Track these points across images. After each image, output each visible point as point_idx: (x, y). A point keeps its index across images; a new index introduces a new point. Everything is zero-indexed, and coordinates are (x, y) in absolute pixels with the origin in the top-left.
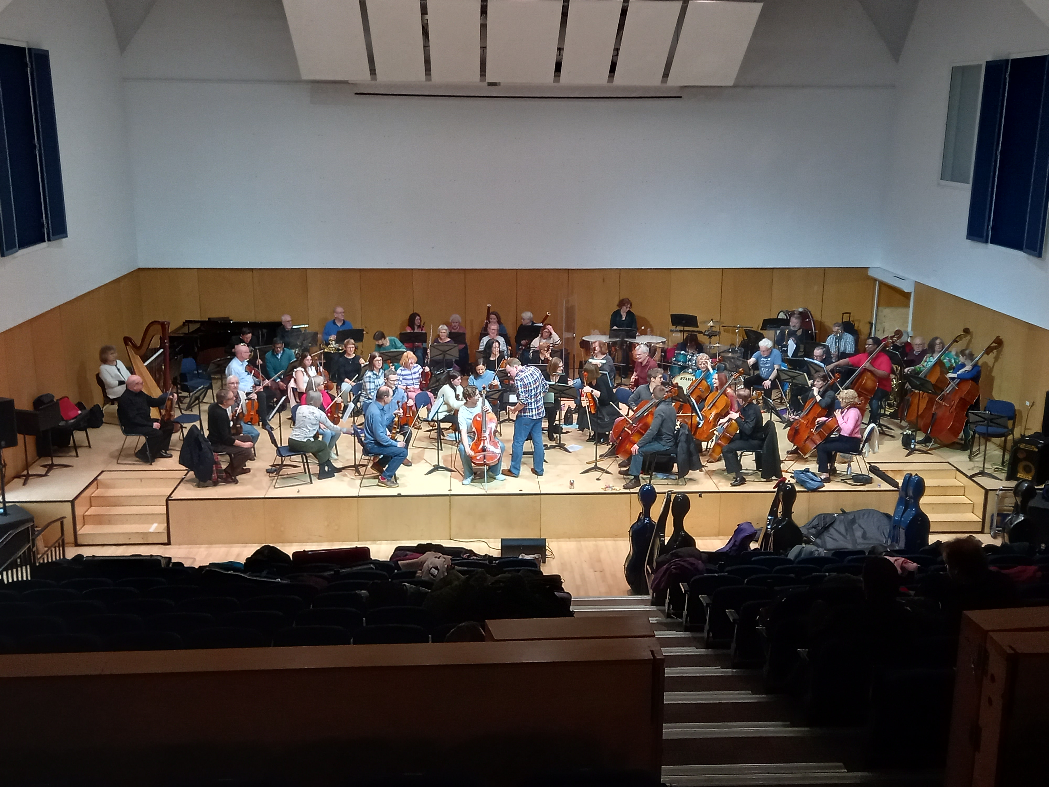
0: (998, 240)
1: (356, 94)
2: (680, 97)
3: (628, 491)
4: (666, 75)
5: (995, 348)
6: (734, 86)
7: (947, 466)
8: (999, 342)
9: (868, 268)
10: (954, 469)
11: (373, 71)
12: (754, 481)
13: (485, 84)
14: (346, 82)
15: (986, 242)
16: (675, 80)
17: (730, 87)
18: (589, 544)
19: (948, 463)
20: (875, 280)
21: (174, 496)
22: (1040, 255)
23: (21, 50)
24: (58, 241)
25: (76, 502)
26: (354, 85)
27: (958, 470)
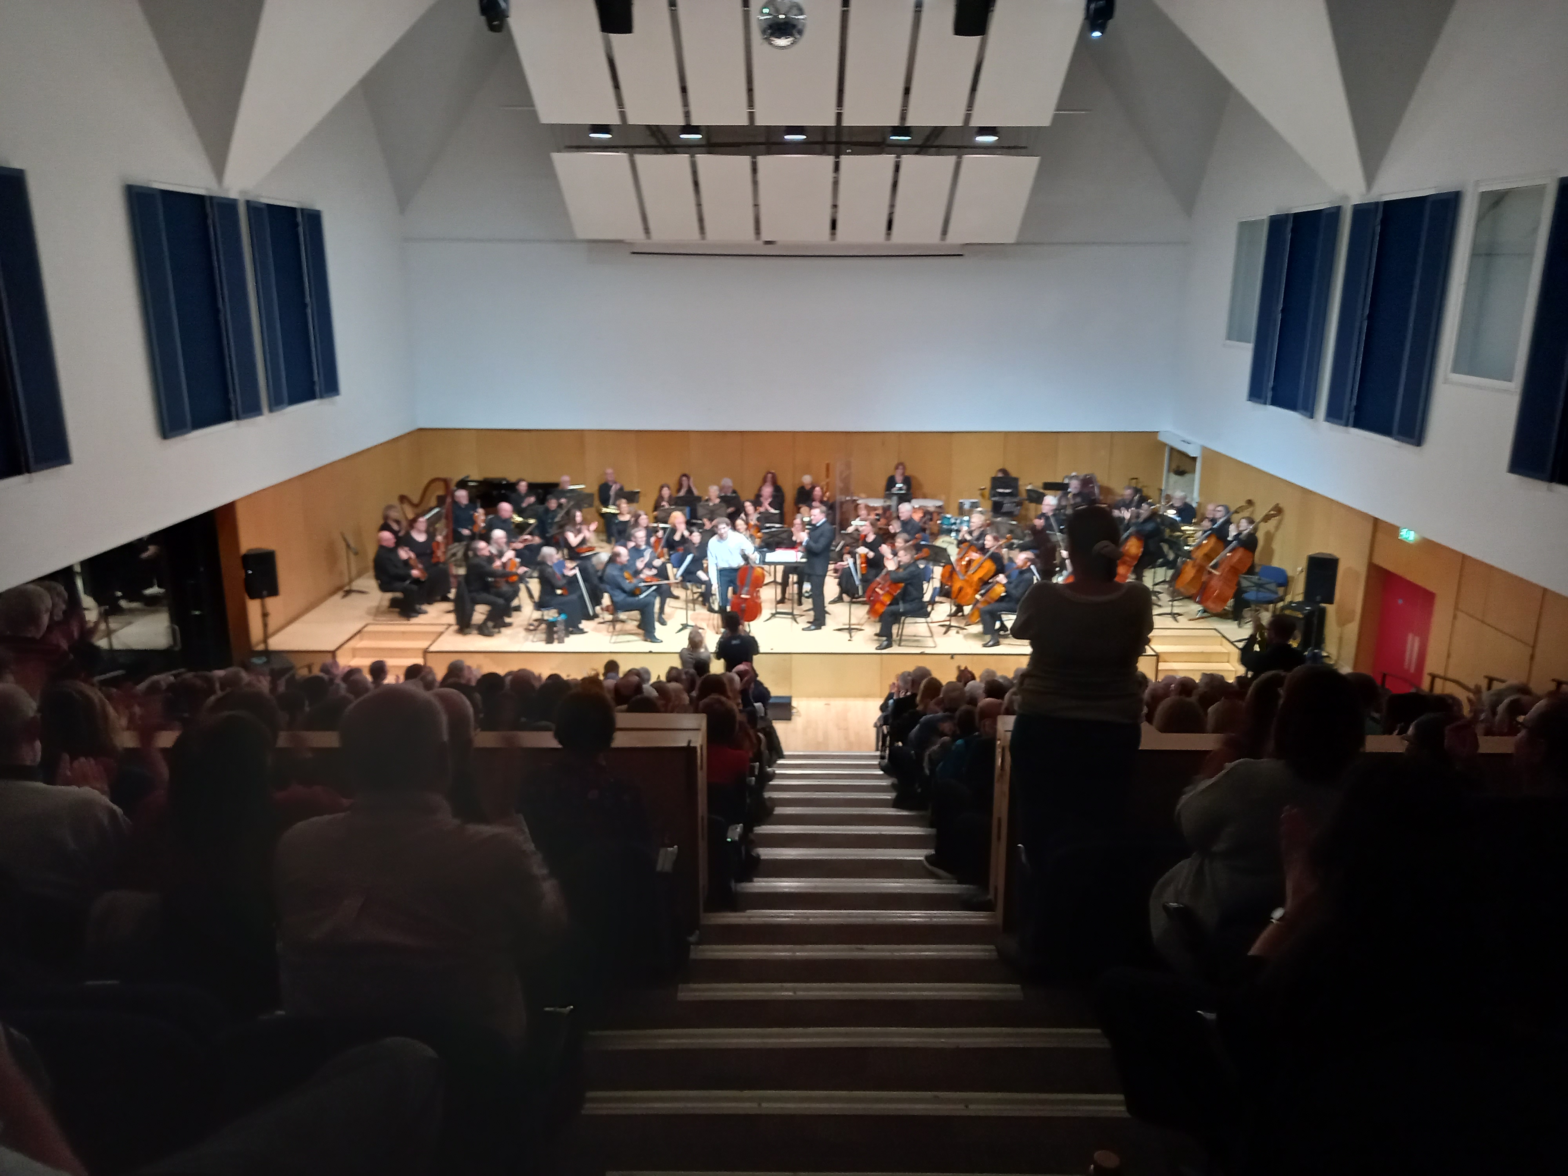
0: (1277, 402)
1: (634, 253)
2: (962, 255)
3: (879, 651)
4: (945, 232)
5: (1274, 516)
6: (1017, 244)
7: (1213, 633)
8: (1278, 511)
9: (1157, 432)
10: (1219, 635)
11: (647, 230)
12: (1009, 644)
13: (760, 242)
14: (621, 242)
15: (1265, 403)
16: (956, 237)
17: (1013, 244)
18: (838, 704)
19: (1215, 629)
20: (1165, 445)
21: (432, 649)
22: (1312, 417)
23: (292, 210)
24: (330, 399)
25: (338, 653)
26: (631, 244)
27: (1224, 637)
